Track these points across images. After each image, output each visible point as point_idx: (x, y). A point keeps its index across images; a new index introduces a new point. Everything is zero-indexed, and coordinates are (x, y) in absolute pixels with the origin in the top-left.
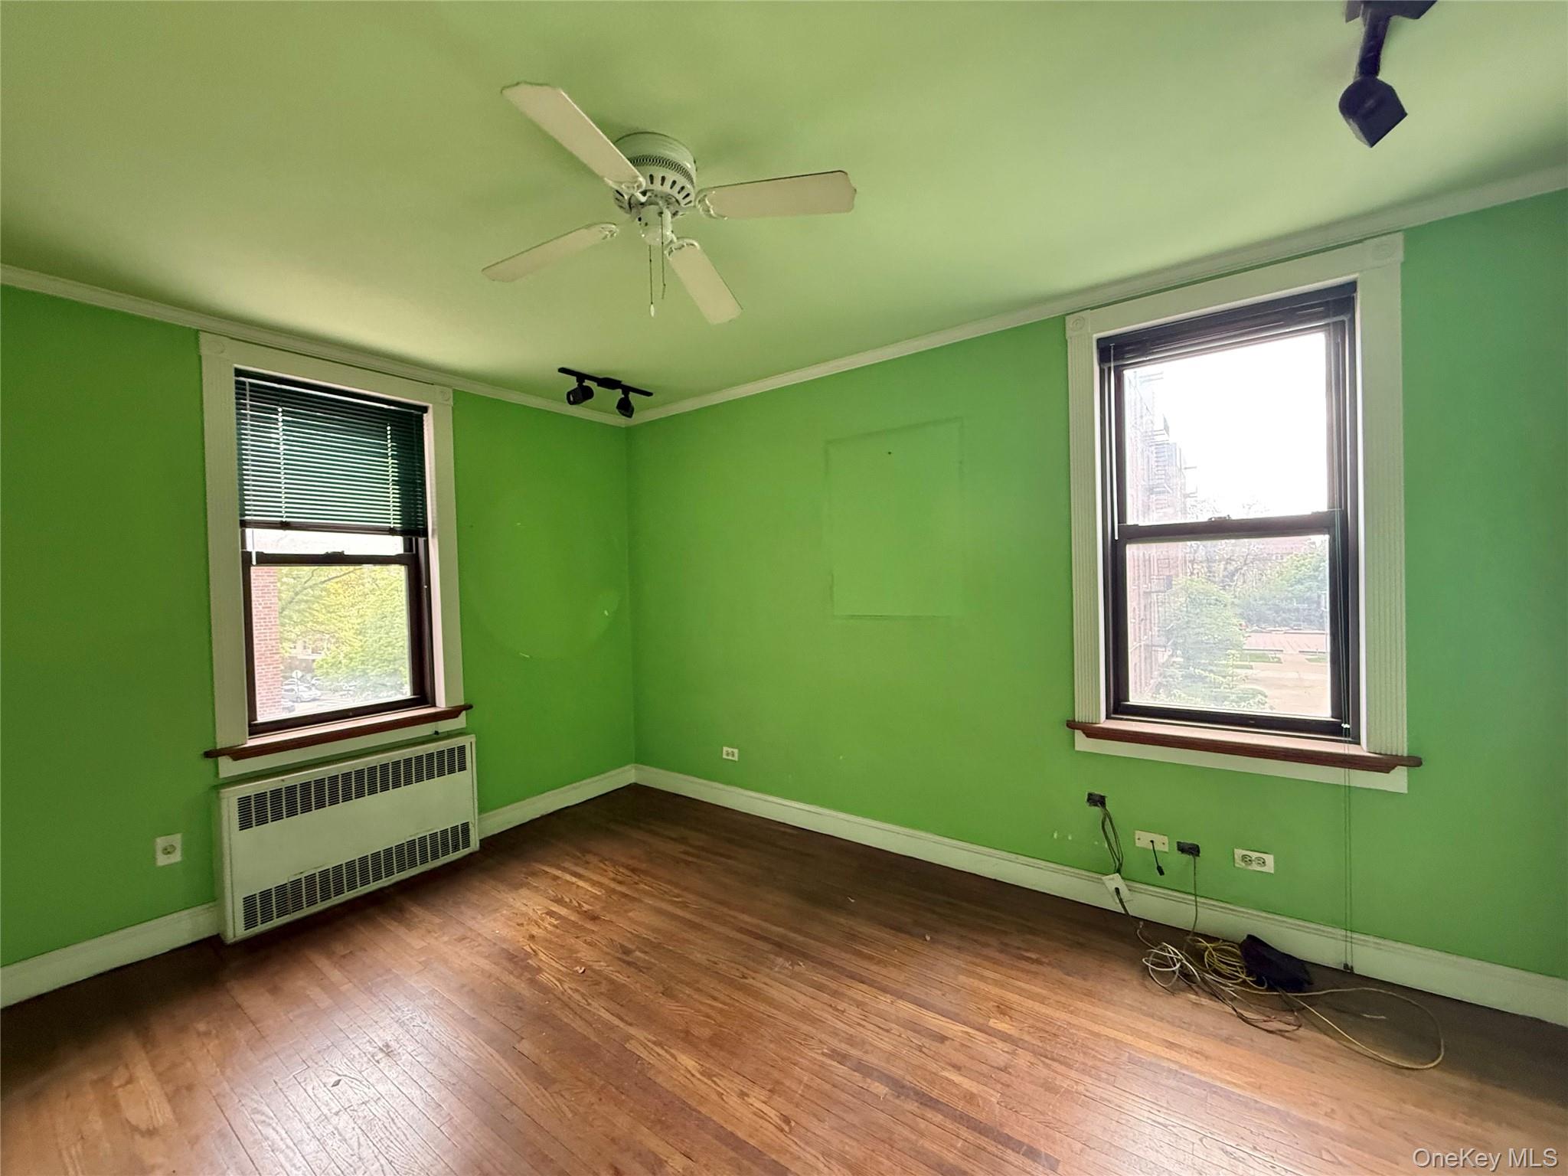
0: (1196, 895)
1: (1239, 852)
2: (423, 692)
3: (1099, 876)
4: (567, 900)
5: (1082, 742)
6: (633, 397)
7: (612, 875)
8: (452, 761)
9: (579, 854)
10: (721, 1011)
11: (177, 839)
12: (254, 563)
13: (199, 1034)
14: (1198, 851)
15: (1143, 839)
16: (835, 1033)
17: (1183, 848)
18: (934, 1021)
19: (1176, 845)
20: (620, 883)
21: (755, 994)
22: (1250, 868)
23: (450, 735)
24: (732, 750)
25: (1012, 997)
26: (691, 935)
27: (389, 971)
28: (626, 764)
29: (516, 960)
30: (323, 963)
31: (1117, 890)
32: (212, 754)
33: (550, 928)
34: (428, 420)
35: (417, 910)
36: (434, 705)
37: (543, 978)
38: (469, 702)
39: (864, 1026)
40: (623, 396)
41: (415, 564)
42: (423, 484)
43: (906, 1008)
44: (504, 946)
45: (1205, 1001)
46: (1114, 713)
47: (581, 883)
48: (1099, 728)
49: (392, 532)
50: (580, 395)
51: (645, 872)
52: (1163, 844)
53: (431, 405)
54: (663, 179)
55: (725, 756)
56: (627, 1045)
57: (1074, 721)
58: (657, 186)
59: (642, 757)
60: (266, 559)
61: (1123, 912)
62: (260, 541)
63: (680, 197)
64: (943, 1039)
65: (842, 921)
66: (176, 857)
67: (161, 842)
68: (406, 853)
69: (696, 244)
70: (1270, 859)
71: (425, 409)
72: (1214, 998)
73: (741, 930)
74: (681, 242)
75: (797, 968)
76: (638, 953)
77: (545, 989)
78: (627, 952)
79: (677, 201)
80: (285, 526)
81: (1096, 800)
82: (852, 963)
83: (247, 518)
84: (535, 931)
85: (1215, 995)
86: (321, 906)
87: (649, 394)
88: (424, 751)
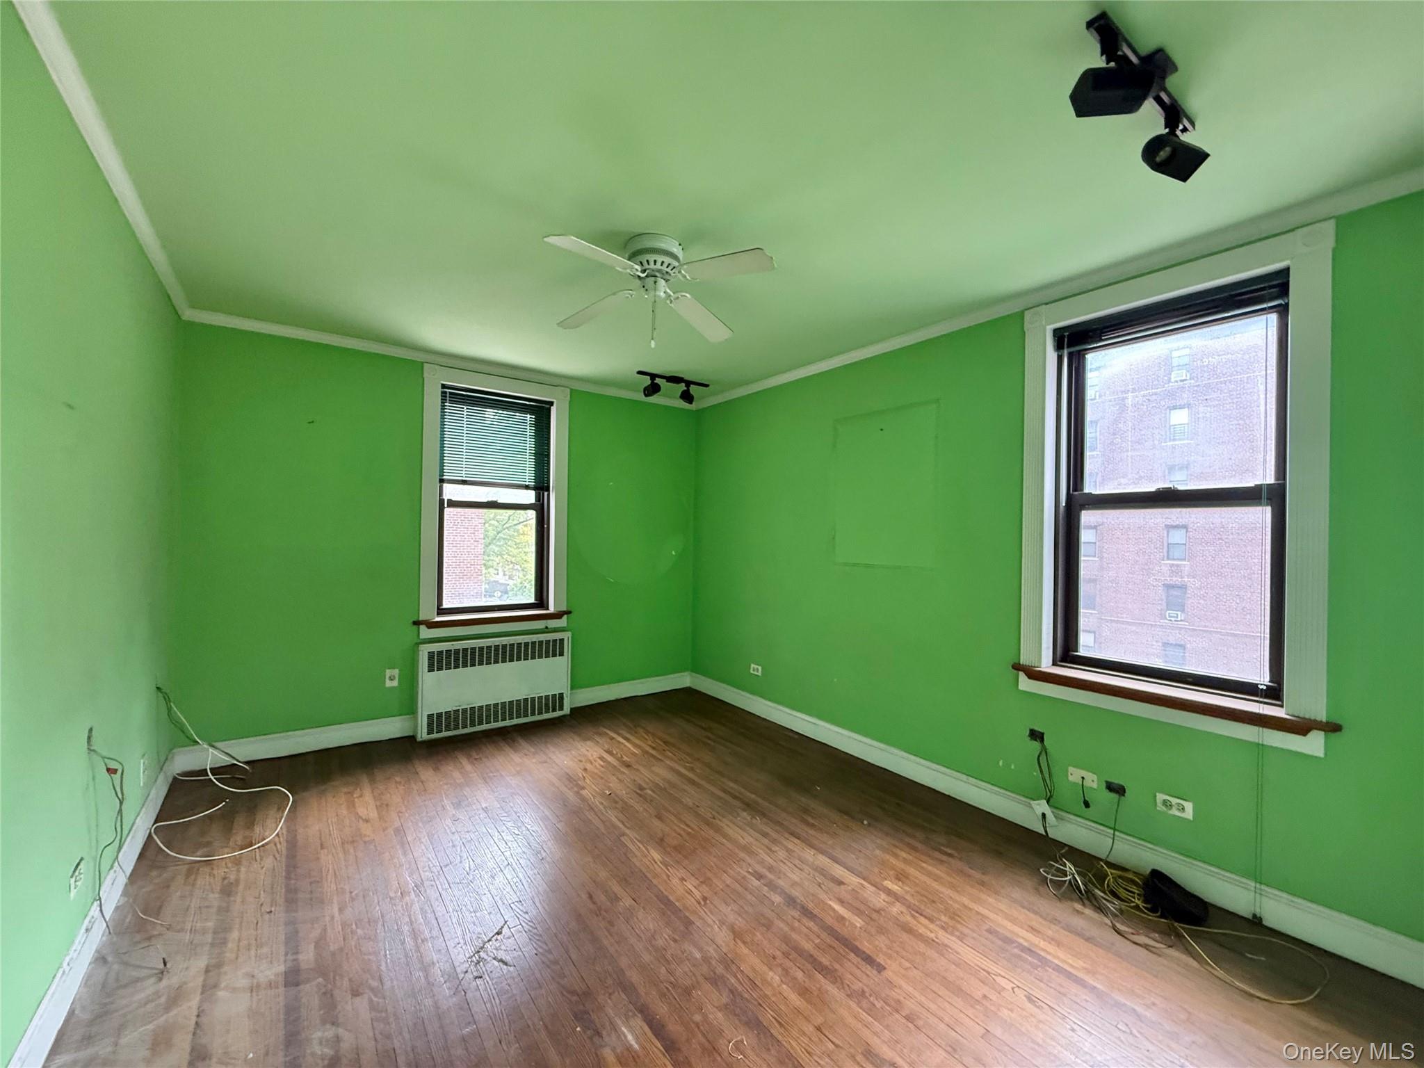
0: (1115, 829)
1: (1160, 797)
2: (541, 601)
3: (1028, 800)
4: (615, 752)
5: (1025, 683)
6: (693, 389)
7: (650, 743)
8: (555, 649)
9: (631, 725)
10: (689, 834)
11: (396, 672)
12: (446, 505)
13: (396, 782)
14: (1125, 792)
15: (1075, 775)
16: (762, 862)
17: (1111, 787)
18: (839, 871)
19: (1104, 785)
20: (654, 748)
21: (718, 830)
22: (1171, 812)
23: (555, 630)
24: (757, 666)
25: (912, 871)
26: (689, 788)
27: (498, 771)
28: (684, 671)
29: (570, 779)
30: (464, 761)
31: (1044, 815)
32: (417, 623)
33: (598, 766)
34: (553, 409)
35: (521, 741)
36: (548, 609)
37: (584, 792)
38: (569, 609)
39: (785, 863)
40: (686, 388)
41: (541, 509)
42: (548, 456)
43: (823, 860)
44: (567, 771)
45: (1088, 912)
46: (1061, 661)
47: (627, 744)
48: (1040, 671)
49: (527, 487)
50: (652, 389)
51: (674, 746)
52: (1093, 781)
53: (555, 401)
54: (655, 261)
55: (752, 672)
56: (622, 839)
57: (1020, 664)
58: (652, 266)
59: (696, 669)
60: (453, 504)
61: (1044, 833)
62: (451, 492)
63: (668, 270)
64: (841, 883)
65: (803, 799)
66: (395, 683)
67: (388, 672)
68: (523, 706)
69: (688, 295)
70: (1189, 806)
71: (551, 404)
72: (1099, 911)
73: (724, 791)
74: (676, 295)
75: (754, 821)
76: (649, 792)
77: (583, 799)
78: (641, 788)
79: (667, 272)
80: (464, 482)
81: (1036, 735)
82: (798, 826)
83: (444, 477)
84: (589, 766)
85: (1100, 909)
86: (469, 730)
87: (706, 386)
88: (538, 638)
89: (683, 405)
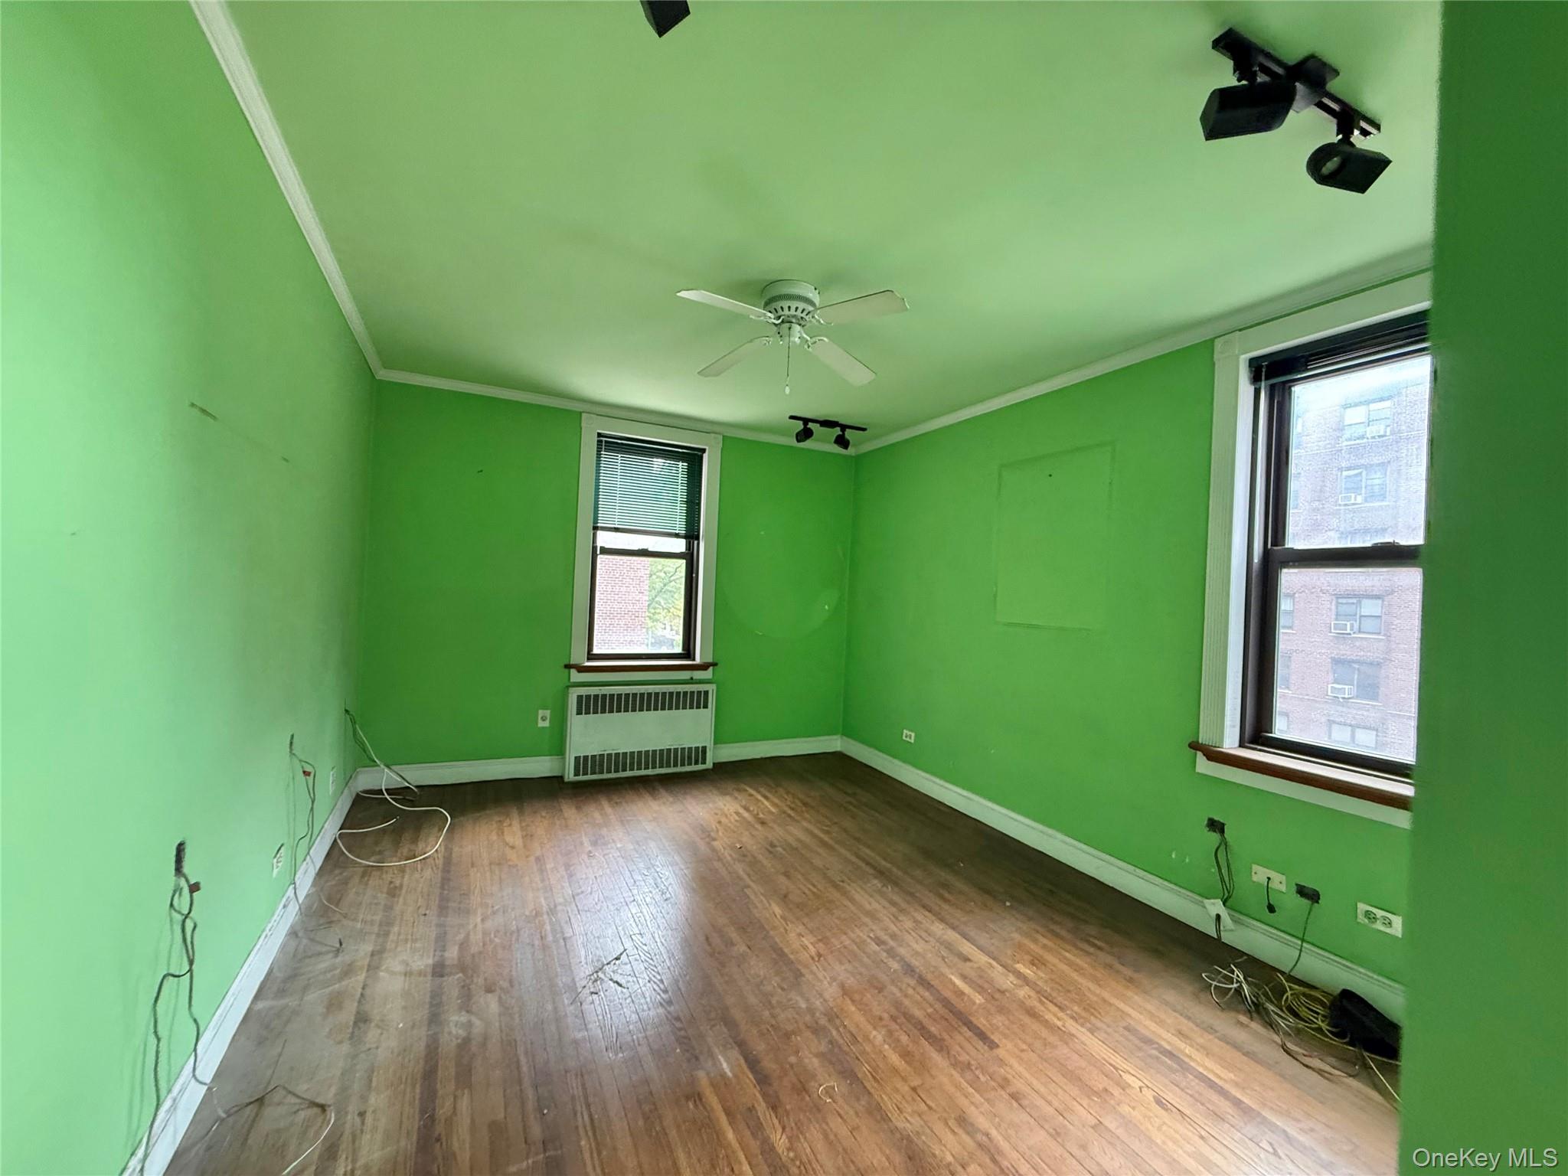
0: (1303, 940)
1: (1362, 907)
2: (688, 652)
3: (1200, 898)
4: (751, 809)
5: (1203, 765)
6: (849, 434)
7: (789, 803)
8: (698, 701)
9: (773, 785)
10: (814, 893)
11: (548, 713)
12: (598, 552)
13: (542, 817)
14: (1319, 899)
15: (1260, 874)
16: (886, 929)
17: (1302, 891)
18: (967, 948)
19: (1294, 889)
20: (792, 809)
21: (845, 893)
22: (1374, 926)
23: (700, 682)
24: (910, 733)
25: (1049, 957)
26: (821, 851)
27: (635, 816)
28: (834, 734)
29: (707, 835)
30: (605, 804)
31: (1218, 917)
32: (568, 667)
33: (733, 820)
34: (705, 456)
35: (662, 791)
36: (694, 660)
37: (715, 843)
38: (715, 661)
39: (910, 933)
40: (841, 433)
41: (690, 557)
42: (699, 504)
43: (952, 935)
44: (702, 822)
45: (1256, 1026)
46: (1252, 742)
47: (766, 802)
48: (1222, 753)
49: (677, 536)
50: (805, 434)
51: (813, 807)
52: (1280, 883)
53: (707, 448)
54: (789, 307)
55: (904, 738)
56: (745, 890)
57: (1198, 742)
58: (786, 312)
59: (848, 732)
60: (605, 551)
61: (1216, 937)
62: (604, 539)
63: (803, 315)
64: (967, 959)
65: (943, 874)
66: (547, 724)
67: (541, 713)
68: (665, 756)
69: (825, 339)
70: (1397, 921)
71: (704, 451)
72: (1269, 1027)
73: (858, 857)
74: (814, 339)
75: (885, 889)
76: (779, 849)
77: (714, 850)
78: (772, 845)
79: (802, 318)
80: (617, 530)
81: (1216, 826)
82: (931, 900)
83: (599, 525)
84: (723, 820)
85: (1271, 1025)
86: (613, 775)
87: (864, 430)
88: (682, 688)
89: (837, 449)
